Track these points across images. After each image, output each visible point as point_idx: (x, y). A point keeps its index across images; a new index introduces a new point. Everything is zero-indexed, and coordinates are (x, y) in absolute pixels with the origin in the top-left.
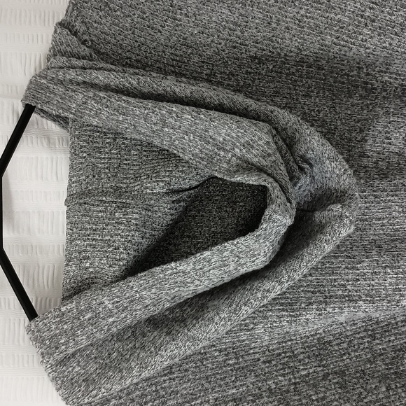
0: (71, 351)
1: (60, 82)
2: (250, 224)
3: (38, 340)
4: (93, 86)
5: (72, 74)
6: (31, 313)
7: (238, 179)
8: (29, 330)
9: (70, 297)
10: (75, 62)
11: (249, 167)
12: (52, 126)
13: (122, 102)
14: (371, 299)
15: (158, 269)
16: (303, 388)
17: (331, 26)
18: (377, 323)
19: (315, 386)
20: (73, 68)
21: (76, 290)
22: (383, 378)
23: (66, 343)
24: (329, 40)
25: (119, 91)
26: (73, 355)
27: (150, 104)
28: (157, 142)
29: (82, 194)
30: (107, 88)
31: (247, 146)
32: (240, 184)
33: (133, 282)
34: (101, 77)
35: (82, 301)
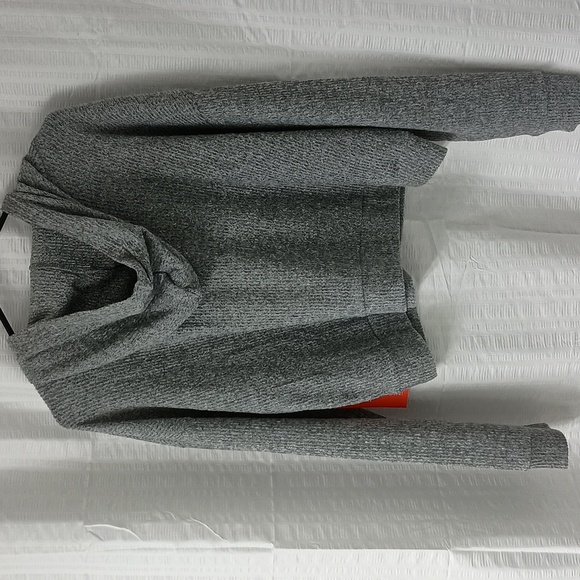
0: (35, 352)
1: (25, 201)
2: (127, 293)
3: (14, 346)
4: (43, 205)
5: (31, 197)
6: (10, 332)
7: (123, 262)
8: (9, 341)
9: (34, 322)
10: (33, 190)
11: (129, 256)
12: (22, 222)
13: (56, 215)
14: (208, 325)
15: (81, 313)
16: (169, 375)
17: (191, 163)
18: (216, 338)
19: (175, 374)
20: (33, 194)
21: (37, 318)
22: (215, 370)
23: (32, 348)
24: (190, 171)
25: (59, 210)
26: (37, 356)
27: (75, 218)
28: (80, 238)
29: (40, 264)
30: (52, 207)
31: (129, 243)
32: (123, 265)
33: (67, 317)
34: (48, 201)
35: (41, 325)
